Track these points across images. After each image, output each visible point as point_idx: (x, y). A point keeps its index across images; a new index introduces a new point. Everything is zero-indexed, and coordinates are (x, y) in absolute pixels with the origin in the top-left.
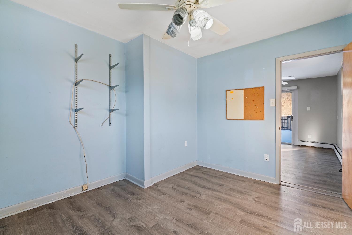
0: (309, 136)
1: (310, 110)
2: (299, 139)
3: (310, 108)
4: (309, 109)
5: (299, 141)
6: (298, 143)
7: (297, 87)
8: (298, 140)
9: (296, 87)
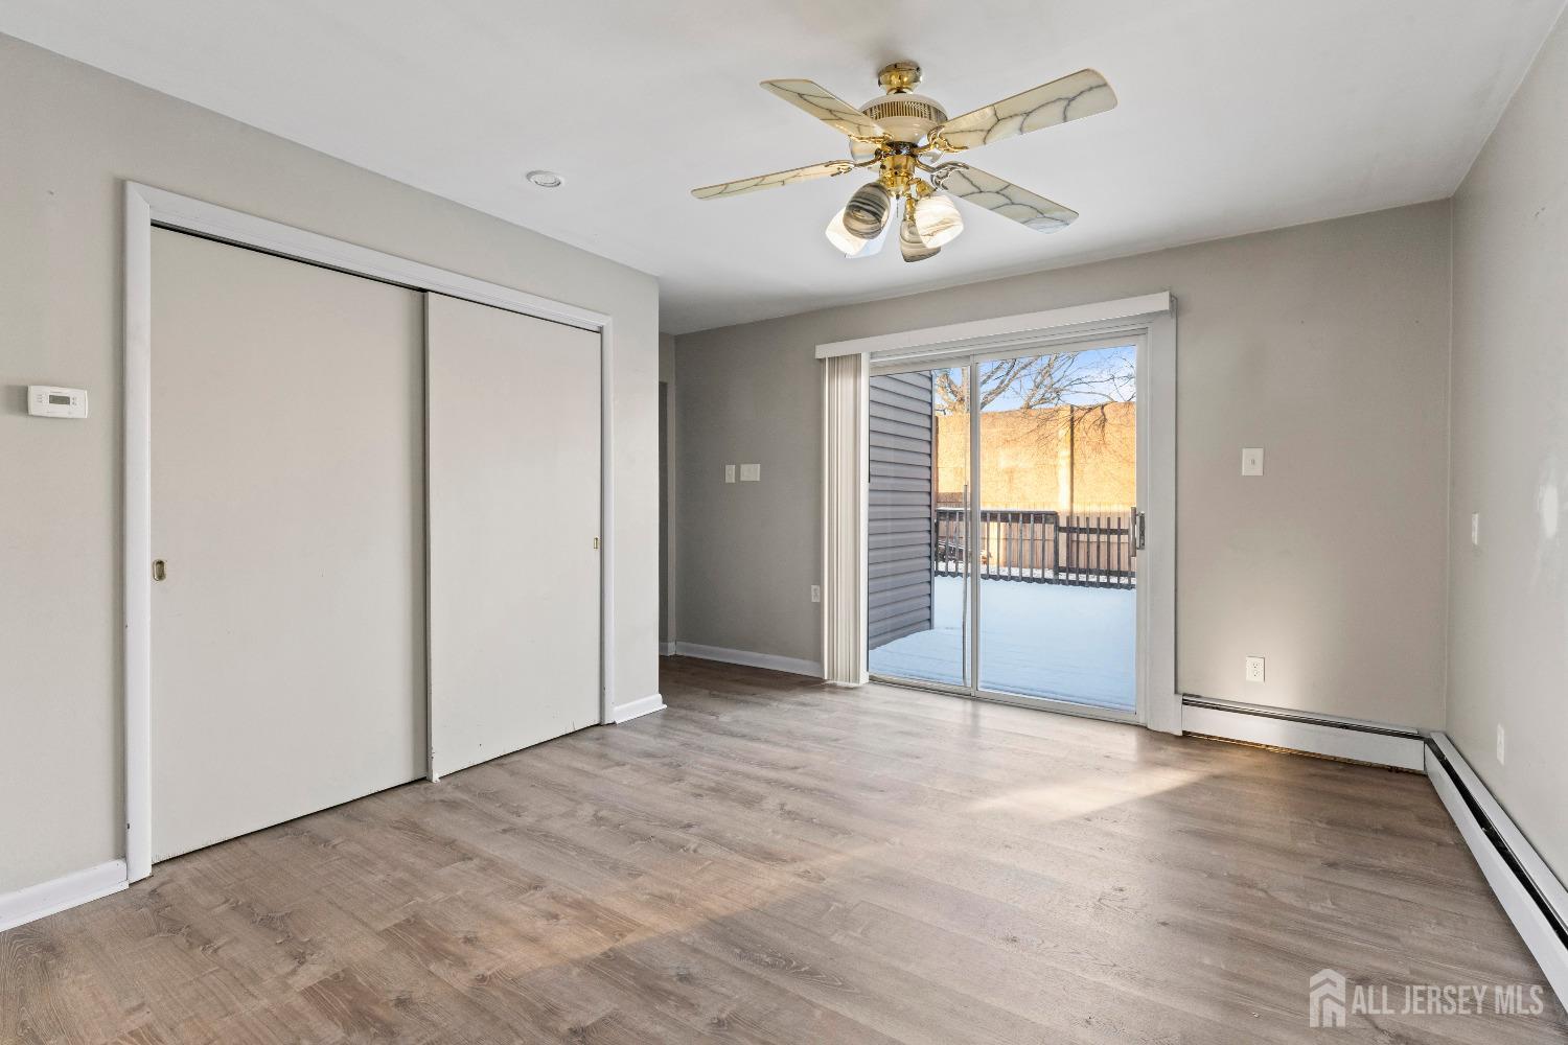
0: (1252, 670)
1: (1258, 471)
2: (1182, 689)
3: (1258, 453)
4: (1253, 462)
5: (1185, 703)
6: (1176, 720)
7: (1173, 299)
8: (1176, 692)
9: (1161, 302)
